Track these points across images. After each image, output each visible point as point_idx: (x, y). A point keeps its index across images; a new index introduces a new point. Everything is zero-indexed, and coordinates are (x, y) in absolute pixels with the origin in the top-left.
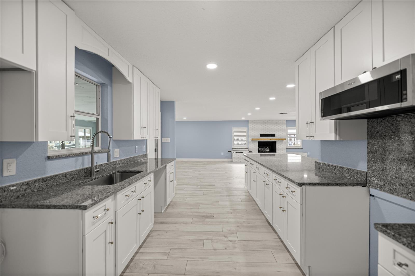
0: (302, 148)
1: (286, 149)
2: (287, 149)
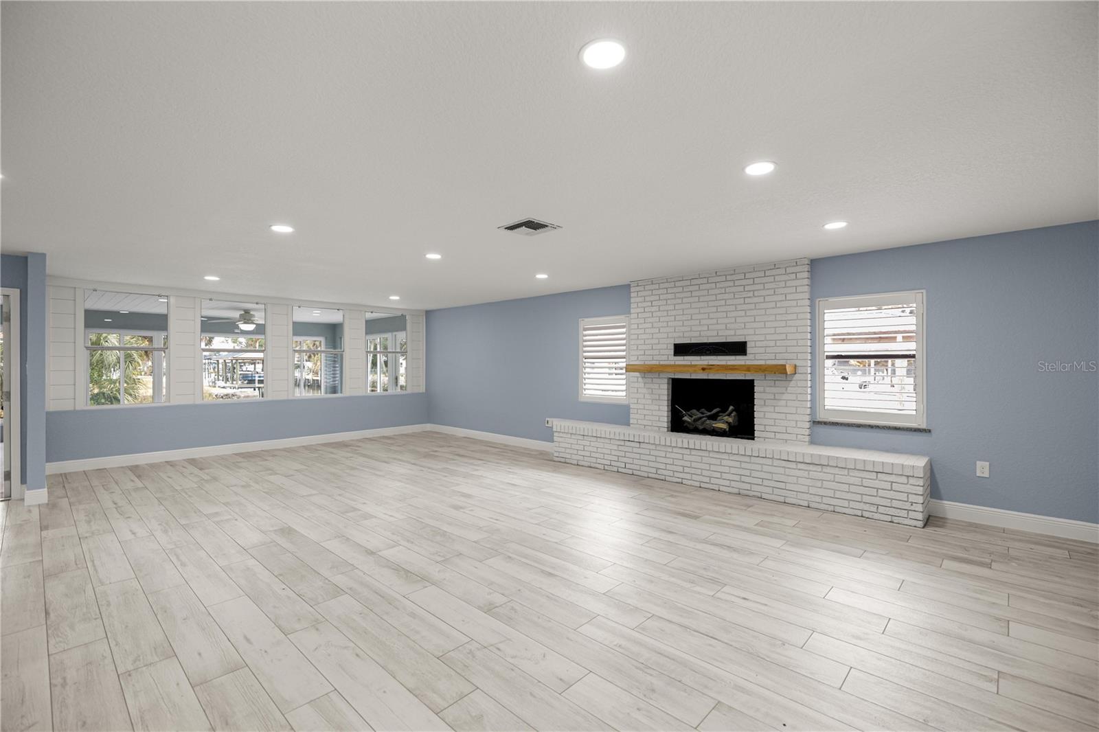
0: (924, 426)
1: (808, 425)
2: (819, 423)
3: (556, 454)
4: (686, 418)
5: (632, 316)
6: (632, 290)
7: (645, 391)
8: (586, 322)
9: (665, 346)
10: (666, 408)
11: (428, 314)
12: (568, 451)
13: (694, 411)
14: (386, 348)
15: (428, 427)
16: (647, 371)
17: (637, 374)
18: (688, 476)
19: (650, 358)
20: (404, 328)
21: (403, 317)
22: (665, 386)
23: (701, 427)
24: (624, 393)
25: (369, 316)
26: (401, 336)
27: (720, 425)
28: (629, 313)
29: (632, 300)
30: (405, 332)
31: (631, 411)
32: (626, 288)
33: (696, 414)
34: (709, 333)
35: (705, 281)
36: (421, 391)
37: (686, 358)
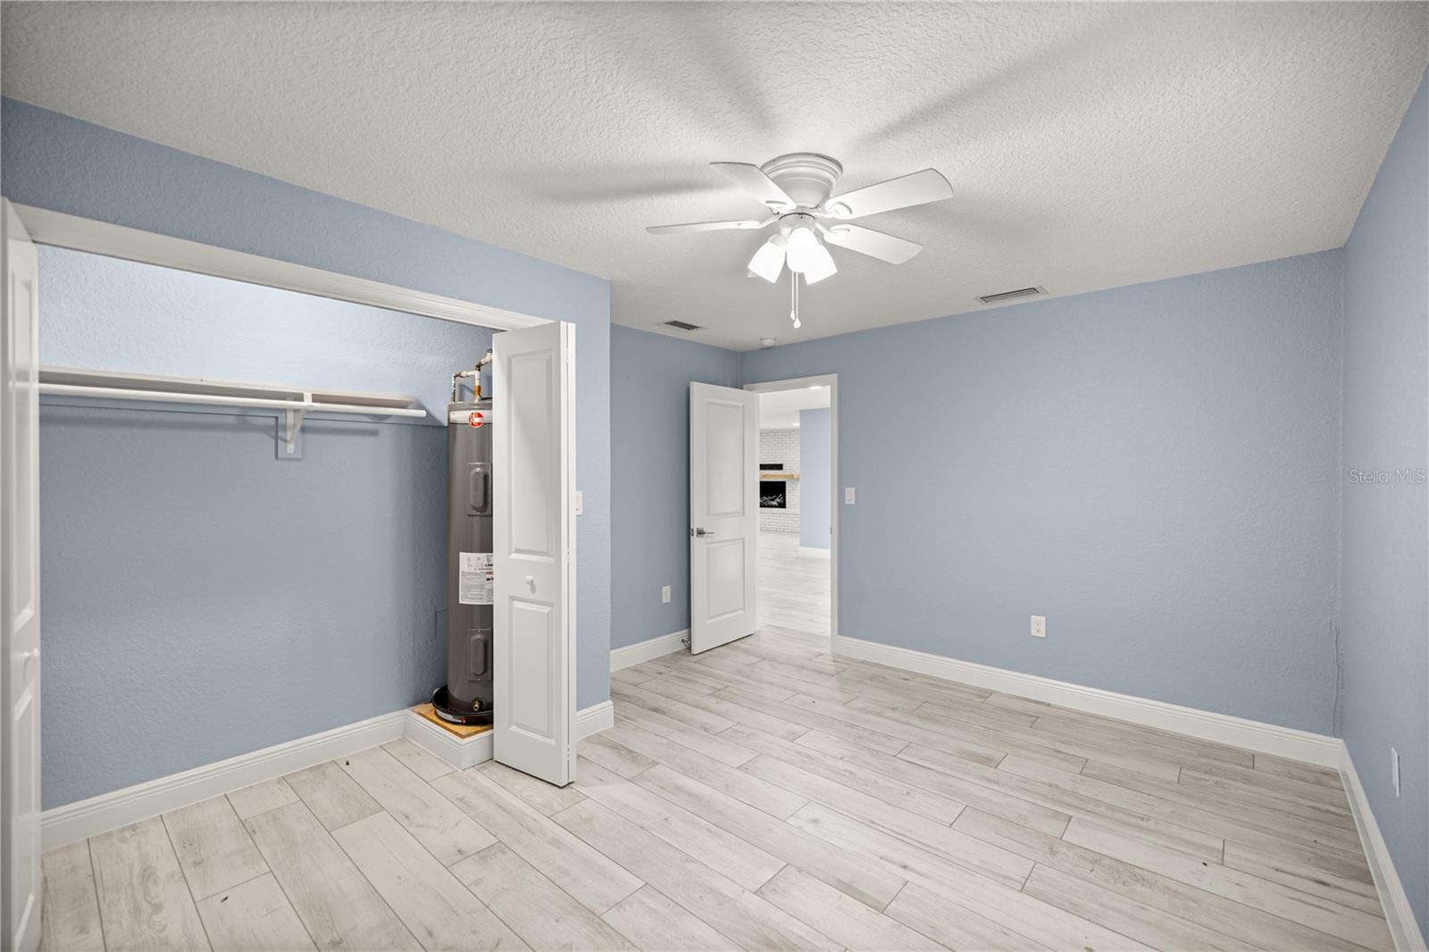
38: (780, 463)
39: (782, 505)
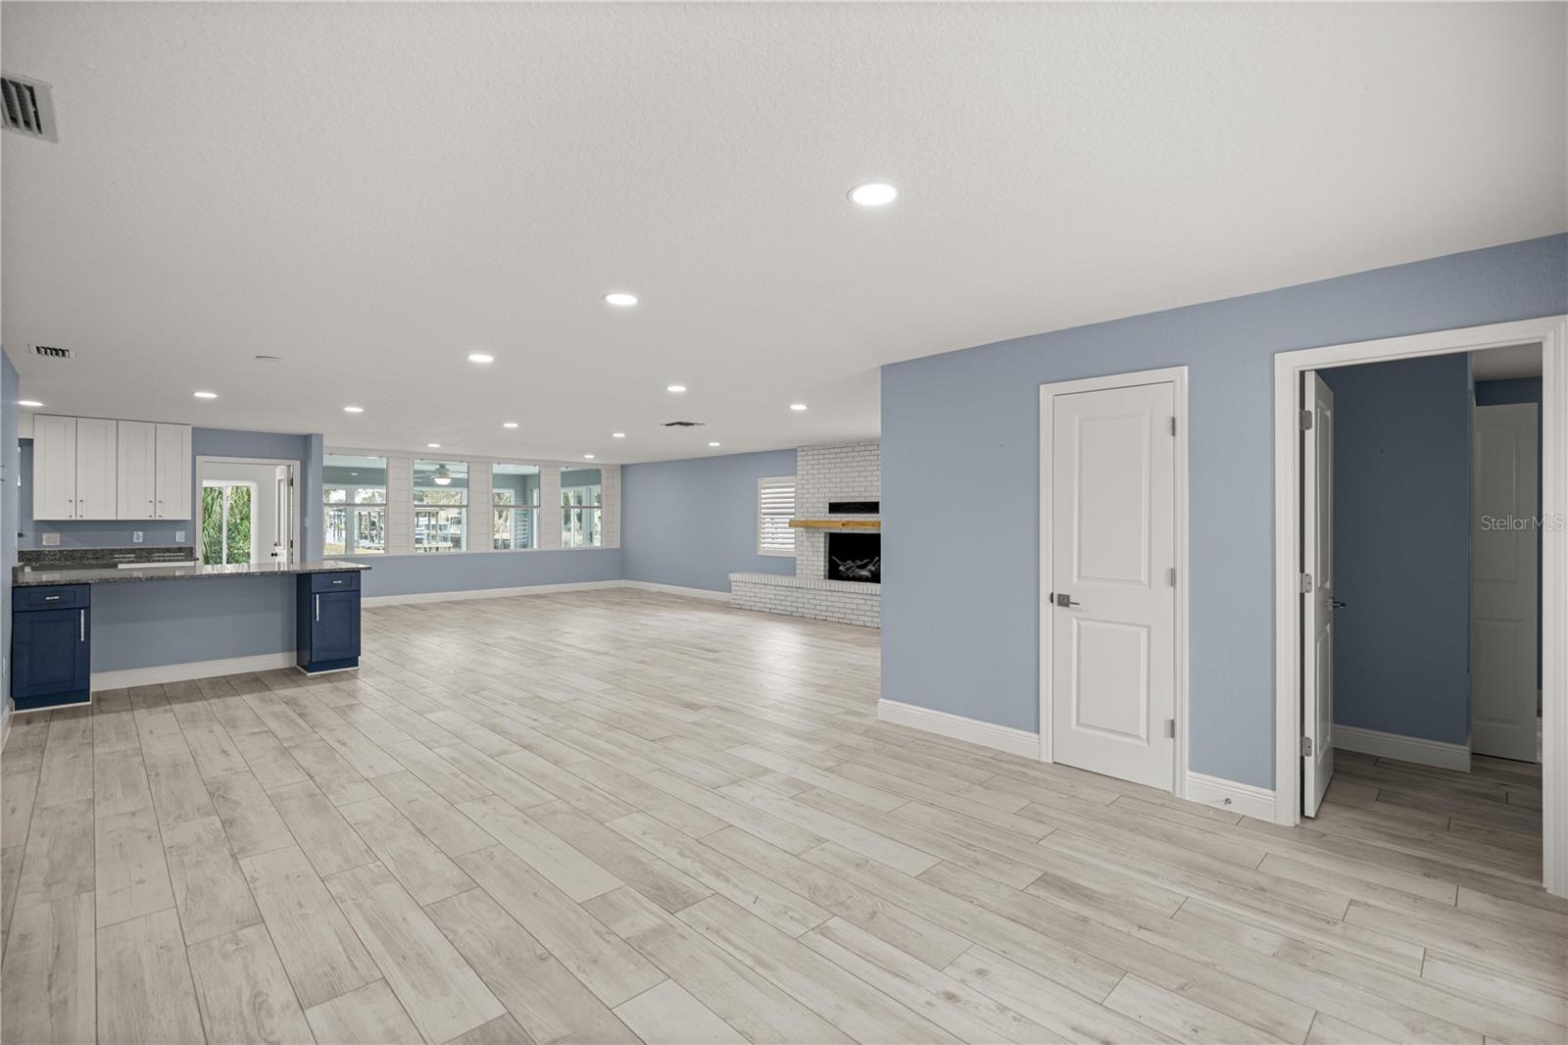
3: (733, 602)
4: (841, 568)
5: (799, 477)
6: (799, 454)
7: (807, 544)
8: (763, 482)
9: (822, 505)
10: (823, 559)
11: (623, 467)
12: (743, 598)
13: (849, 562)
14: (580, 502)
15: (623, 583)
16: (808, 526)
17: (802, 529)
18: (830, 614)
19: (812, 515)
20: (598, 482)
21: (598, 471)
22: (823, 540)
23: (851, 575)
24: (793, 546)
25: (563, 469)
26: (596, 490)
27: (865, 573)
28: (795, 474)
29: (799, 463)
30: (599, 486)
31: (798, 562)
32: (793, 452)
33: (850, 563)
34: (854, 494)
35: (851, 449)
36: (616, 547)
37: (838, 515)
38: (876, 500)
39: (875, 578)
